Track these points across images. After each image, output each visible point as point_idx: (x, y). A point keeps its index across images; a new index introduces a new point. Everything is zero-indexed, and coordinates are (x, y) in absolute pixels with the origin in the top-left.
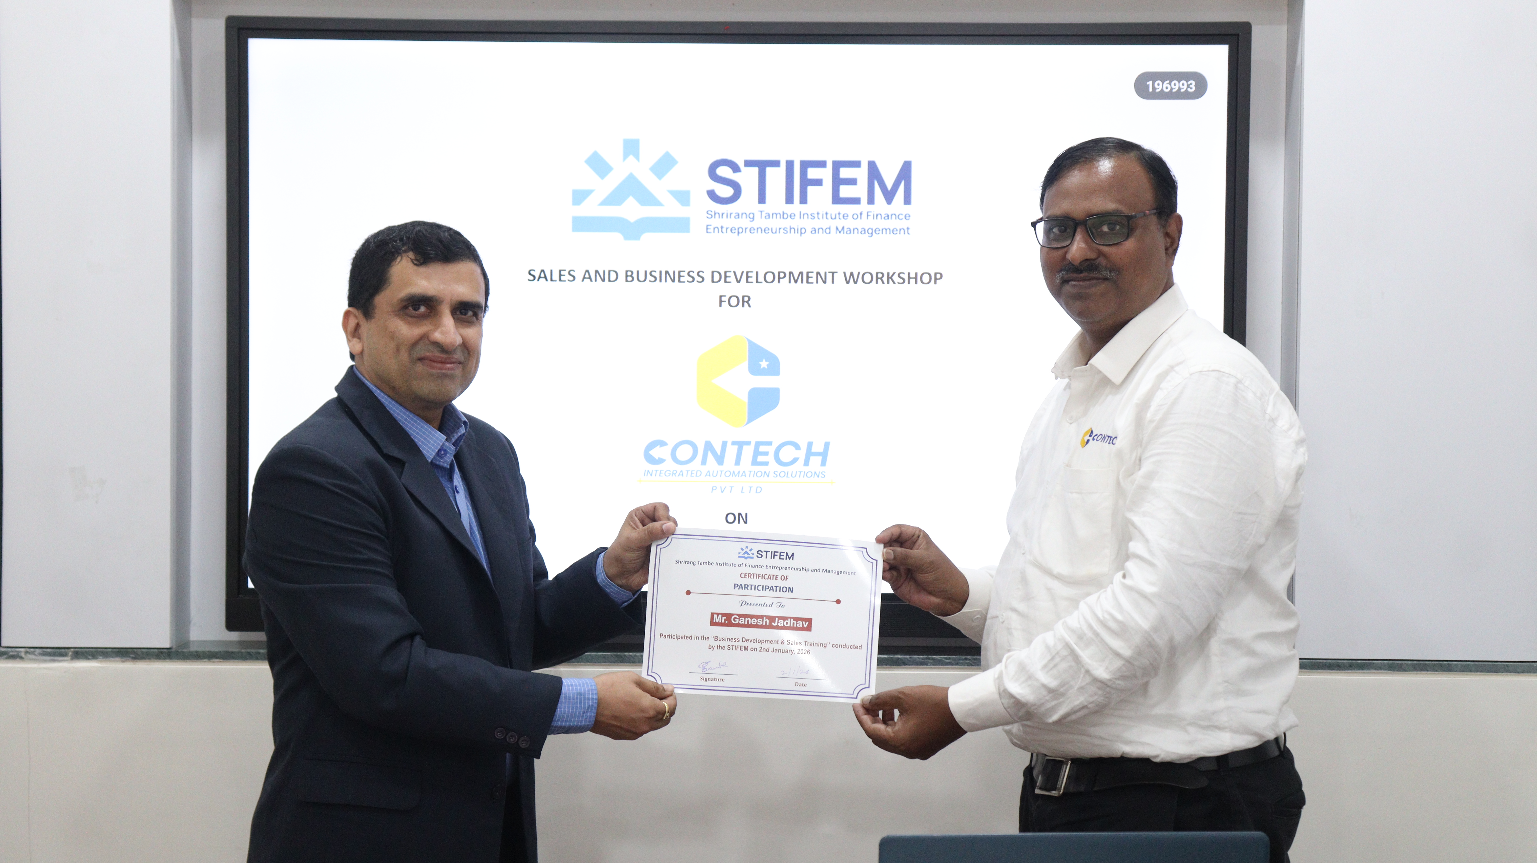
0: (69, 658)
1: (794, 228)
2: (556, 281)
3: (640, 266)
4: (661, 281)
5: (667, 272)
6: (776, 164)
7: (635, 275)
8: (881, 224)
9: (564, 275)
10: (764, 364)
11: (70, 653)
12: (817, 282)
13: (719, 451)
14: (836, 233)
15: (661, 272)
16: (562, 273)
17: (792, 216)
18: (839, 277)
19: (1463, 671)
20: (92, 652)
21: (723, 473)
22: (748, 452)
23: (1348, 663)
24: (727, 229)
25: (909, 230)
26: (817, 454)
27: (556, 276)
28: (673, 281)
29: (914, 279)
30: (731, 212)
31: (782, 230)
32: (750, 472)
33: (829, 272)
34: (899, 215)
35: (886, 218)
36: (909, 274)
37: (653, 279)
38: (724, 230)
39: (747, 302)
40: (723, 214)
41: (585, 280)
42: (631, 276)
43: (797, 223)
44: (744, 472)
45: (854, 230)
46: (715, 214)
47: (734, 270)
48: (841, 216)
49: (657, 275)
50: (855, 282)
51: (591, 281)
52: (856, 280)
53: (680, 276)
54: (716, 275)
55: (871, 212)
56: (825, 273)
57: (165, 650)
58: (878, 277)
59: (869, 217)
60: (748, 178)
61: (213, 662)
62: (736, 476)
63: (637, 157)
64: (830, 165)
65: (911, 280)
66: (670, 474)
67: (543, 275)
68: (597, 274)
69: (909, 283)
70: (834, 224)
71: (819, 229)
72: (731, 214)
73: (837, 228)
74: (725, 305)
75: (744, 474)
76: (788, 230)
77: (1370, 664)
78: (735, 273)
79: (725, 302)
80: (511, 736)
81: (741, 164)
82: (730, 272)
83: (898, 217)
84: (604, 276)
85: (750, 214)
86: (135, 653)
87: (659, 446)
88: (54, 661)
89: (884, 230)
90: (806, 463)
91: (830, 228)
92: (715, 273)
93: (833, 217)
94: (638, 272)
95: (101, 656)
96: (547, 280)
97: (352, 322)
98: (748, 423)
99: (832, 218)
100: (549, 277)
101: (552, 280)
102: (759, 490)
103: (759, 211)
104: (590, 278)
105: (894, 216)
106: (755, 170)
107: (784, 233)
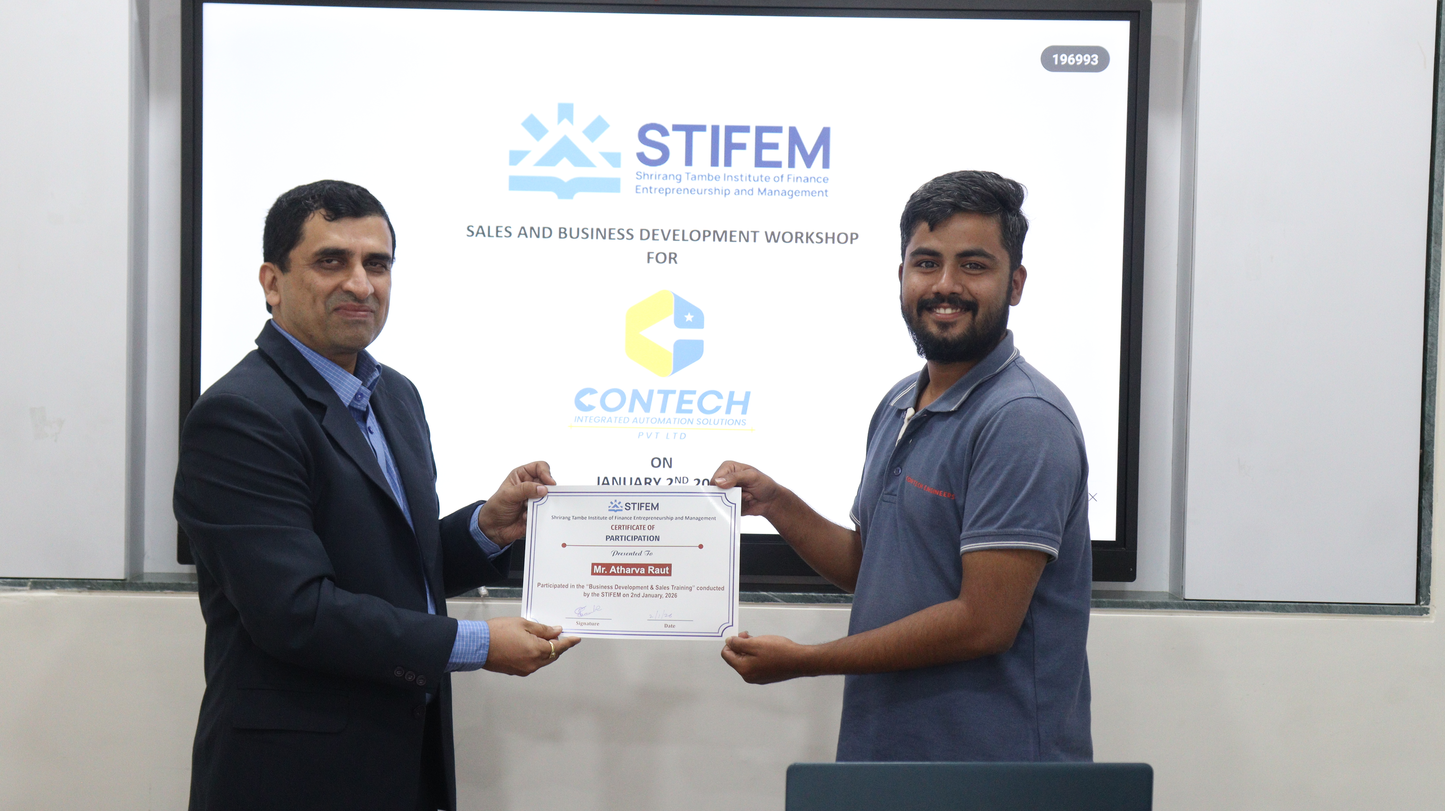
0: (28, 588)
1: (718, 190)
2: (493, 237)
3: (573, 224)
4: (592, 238)
5: (598, 230)
6: (702, 128)
7: (568, 232)
8: (801, 186)
9: (501, 232)
10: (689, 317)
11: (30, 583)
12: (740, 241)
13: (645, 399)
14: (759, 194)
15: (592, 229)
16: (499, 229)
17: (717, 178)
18: (761, 237)
19: (1342, 613)
20: (49, 582)
21: (649, 420)
22: (673, 400)
23: (1236, 604)
24: (655, 189)
25: (827, 193)
26: (738, 403)
27: (493, 232)
28: (604, 238)
29: (832, 239)
30: (660, 173)
31: (707, 191)
32: (675, 419)
33: (751, 232)
34: (818, 178)
35: (806, 181)
36: (827, 234)
37: (585, 236)
38: (653, 190)
39: (674, 259)
40: (651, 175)
41: (521, 236)
42: (564, 233)
43: (721, 184)
44: (669, 419)
45: (775, 191)
46: (644, 175)
47: (662, 229)
48: (763, 179)
49: (589, 232)
50: (776, 241)
51: (527, 237)
52: (776, 239)
53: (610, 234)
54: (644, 232)
55: (791, 175)
56: (748, 232)
57: (120, 581)
58: (798, 237)
59: (789, 180)
60: (676, 142)
61: (166, 593)
62: (661, 423)
63: (571, 120)
64: (753, 130)
65: (829, 239)
66: (599, 420)
67: (481, 231)
68: (532, 231)
69: (827, 242)
70: (755, 186)
71: (742, 191)
72: (659, 175)
73: (759, 190)
74: (653, 261)
75: (669, 421)
76: (713, 191)
77: (1255, 605)
78: (662, 231)
79: (653, 258)
80: (409, 675)
81: (669, 129)
82: (658, 230)
83: (817, 180)
84: (539, 233)
85: (677, 176)
86: (90, 584)
87: (589, 394)
88: (14, 590)
89: (804, 193)
90: (728, 411)
91: (752, 190)
92: (644, 231)
93: (756, 179)
94: (571, 229)
95: (59, 586)
96: (484, 236)
97: (269, 276)
98: (673, 373)
99: (754, 180)
100: (486, 233)
101: (489, 236)
102: (683, 436)
103: (686, 173)
104: (525, 234)
105: (813, 179)
106: (683, 134)
107: (709, 194)
